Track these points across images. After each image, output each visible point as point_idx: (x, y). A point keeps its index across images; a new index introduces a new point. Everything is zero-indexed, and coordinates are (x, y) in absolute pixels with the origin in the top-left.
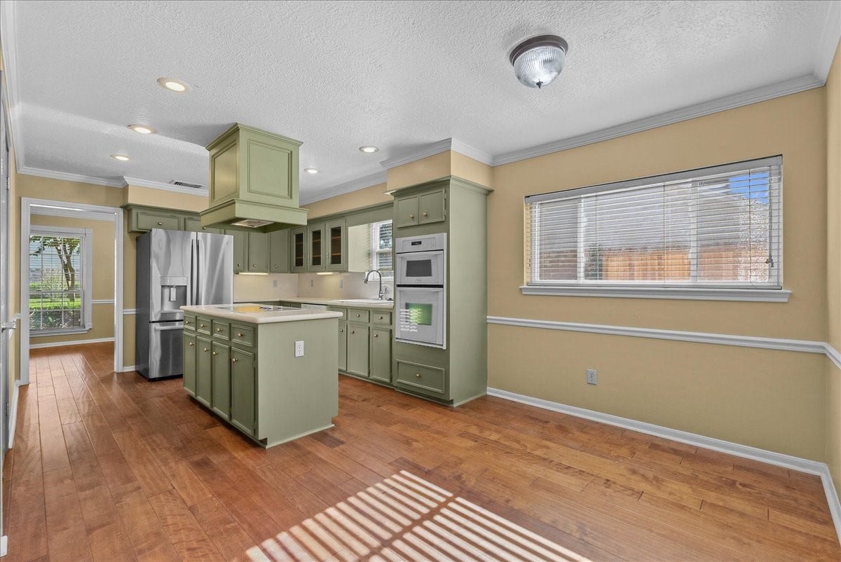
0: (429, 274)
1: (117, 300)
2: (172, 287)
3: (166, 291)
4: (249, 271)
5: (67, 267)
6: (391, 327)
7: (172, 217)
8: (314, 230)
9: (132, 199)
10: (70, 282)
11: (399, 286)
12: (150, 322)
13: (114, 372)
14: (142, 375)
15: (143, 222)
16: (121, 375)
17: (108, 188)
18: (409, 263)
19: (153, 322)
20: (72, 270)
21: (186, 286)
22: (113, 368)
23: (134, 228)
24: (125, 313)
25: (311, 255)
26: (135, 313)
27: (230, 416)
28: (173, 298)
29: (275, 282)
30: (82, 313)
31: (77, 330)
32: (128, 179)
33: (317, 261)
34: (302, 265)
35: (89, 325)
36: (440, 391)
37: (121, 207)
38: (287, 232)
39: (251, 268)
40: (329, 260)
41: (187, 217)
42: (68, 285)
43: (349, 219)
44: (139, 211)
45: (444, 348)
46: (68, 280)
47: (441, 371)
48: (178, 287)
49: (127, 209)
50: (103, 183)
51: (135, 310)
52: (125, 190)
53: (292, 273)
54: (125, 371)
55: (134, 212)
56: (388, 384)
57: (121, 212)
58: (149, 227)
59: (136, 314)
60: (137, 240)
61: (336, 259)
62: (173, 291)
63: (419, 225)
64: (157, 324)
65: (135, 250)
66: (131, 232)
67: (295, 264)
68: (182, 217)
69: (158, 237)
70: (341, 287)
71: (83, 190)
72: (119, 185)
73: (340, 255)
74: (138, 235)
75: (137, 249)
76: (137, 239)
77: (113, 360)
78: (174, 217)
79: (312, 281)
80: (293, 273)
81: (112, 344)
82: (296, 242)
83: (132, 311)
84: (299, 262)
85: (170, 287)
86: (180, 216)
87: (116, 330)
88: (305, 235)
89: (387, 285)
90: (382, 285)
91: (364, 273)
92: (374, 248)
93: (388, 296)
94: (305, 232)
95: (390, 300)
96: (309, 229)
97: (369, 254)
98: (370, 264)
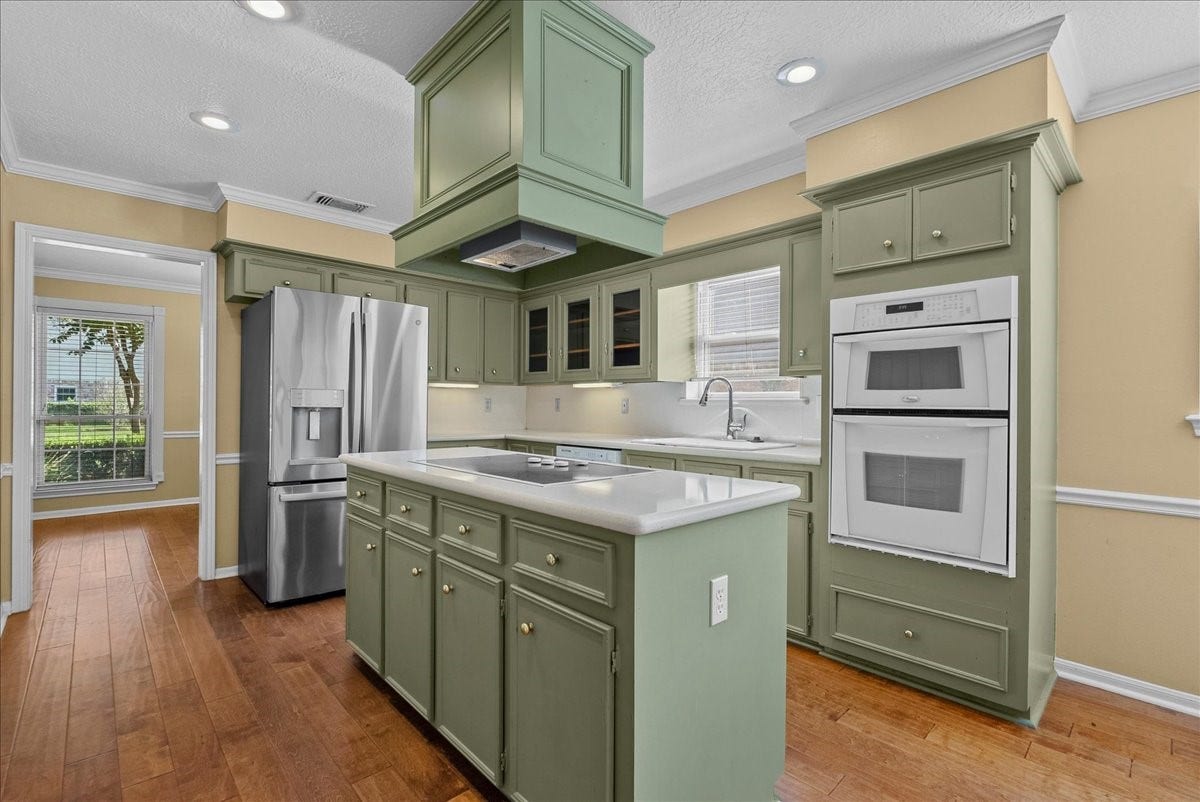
0: (956, 382)
1: (204, 432)
2: (313, 409)
3: (302, 416)
4: (447, 379)
5: (128, 375)
6: (811, 508)
7: (308, 270)
8: (572, 301)
9: (234, 232)
10: (132, 400)
11: (837, 412)
12: (270, 485)
13: (198, 580)
14: (251, 587)
15: (253, 278)
16: (213, 585)
17: (187, 211)
18: (875, 357)
19: (276, 484)
20: (136, 381)
21: (340, 409)
22: (196, 571)
23: (238, 291)
24: (219, 462)
25: (566, 348)
26: (238, 461)
27: (503, 776)
28: (315, 433)
29: (488, 402)
30: (147, 453)
31: (138, 483)
32: (227, 190)
33: (579, 360)
34: (546, 370)
35: (158, 474)
36: (994, 683)
37: (213, 250)
38: (512, 306)
39: (451, 373)
40: (608, 357)
41: (337, 271)
42: (129, 405)
43: (659, 272)
44: (249, 257)
45: (1012, 573)
46: (129, 396)
47: (998, 632)
48: (324, 410)
49: (224, 251)
50: (180, 199)
51: (238, 455)
52: (220, 215)
53: (520, 384)
54: (218, 577)
55: (238, 257)
56: (802, 639)
57: (213, 258)
58: (265, 290)
59: (240, 464)
60: (242, 317)
61: (627, 355)
62: (315, 418)
63: (913, 263)
64: (281, 488)
65: (239, 337)
66: (233, 300)
67: (527, 368)
68: (328, 272)
69: (285, 307)
70: (625, 412)
71: (140, 213)
72: (207, 205)
73: (638, 348)
74: (244, 306)
75: (243, 334)
76: (243, 315)
77: (197, 548)
78: (314, 272)
79: (557, 400)
80: (523, 384)
81: (195, 509)
82: (531, 326)
83: (233, 457)
84: (538, 364)
85: (309, 410)
86: (323, 268)
87: (203, 484)
88: (551, 310)
89: (743, 409)
90: (734, 408)
91: (682, 385)
92: (700, 333)
93: (751, 433)
94: (551, 306)
95: (757, 440)
96: (560, 298)
97: (692, 346)
98: (693, 366)
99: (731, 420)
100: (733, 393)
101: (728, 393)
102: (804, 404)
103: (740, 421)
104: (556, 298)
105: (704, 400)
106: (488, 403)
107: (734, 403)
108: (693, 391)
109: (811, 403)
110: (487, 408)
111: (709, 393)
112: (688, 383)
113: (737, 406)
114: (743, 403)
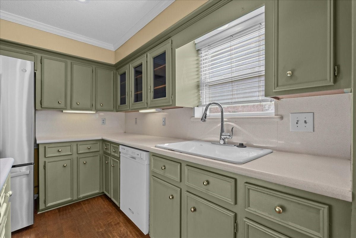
4: (72, 109)
8: (136, 65)
25: (133, 92)
33: (138, 98)
34: (126, 103)
38: (112, 72)
39: (74, 105)
40: (151, 95)
61: (160, 93)
67: (119, 103)
70: (164, 125)
73: (165, 87)
79: (136, 119)
80: (118, 111)
82: (120, 82)
84: (123, 101)
88: (127, 72)
89: (231, 123)
90: (225, 123)
91: (193, 109)
92: (203, 77)
93: (237, 139)
94: (127, 71)
95: (241, 145)
96: (130, 65)
97: (198, 86)
98: (199, 99)
99: (222, 131)
100: (224, 113)
101: (220, 114)
102: (278, 120)
103: (228, 132)
104: (129, 65)
105: (204, 118)
106: (103, 120)
107: (224, 120)
108: (198, 113)
109: (285, 119)
110: (103, 123)
111: (208, 113)
112: (196, 108)
113: (226, 121)
114: (231, 120)
